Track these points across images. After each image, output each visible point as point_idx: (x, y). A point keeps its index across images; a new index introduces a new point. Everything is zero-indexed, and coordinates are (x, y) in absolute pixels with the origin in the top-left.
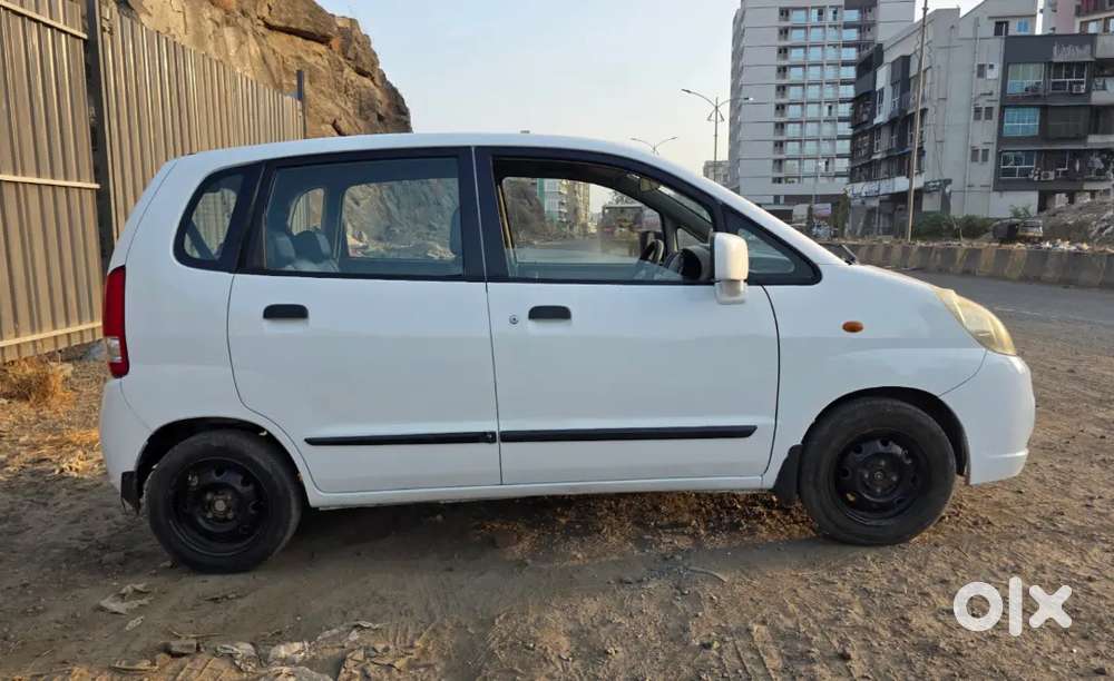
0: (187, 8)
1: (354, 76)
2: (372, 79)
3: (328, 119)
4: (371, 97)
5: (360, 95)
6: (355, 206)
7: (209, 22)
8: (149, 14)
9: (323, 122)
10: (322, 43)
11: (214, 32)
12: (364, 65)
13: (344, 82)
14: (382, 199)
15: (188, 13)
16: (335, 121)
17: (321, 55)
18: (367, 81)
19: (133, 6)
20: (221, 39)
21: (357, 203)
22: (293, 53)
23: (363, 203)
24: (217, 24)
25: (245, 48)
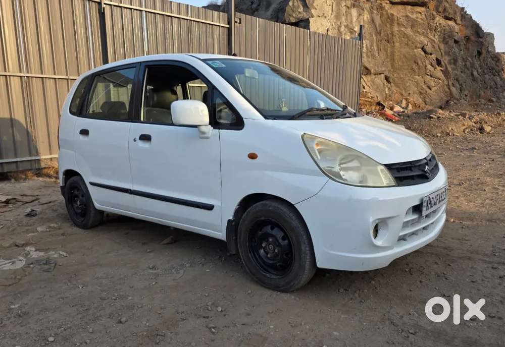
0: (334, 3)
1: (443, 21)
2: (455, 21)
3: (419, 45)
4: (452, 31)
5: (444, 31)
6: (428, 90)
7: (345, 7)
8: (316, 9)
9: (416, 47)
10: (423, 6)
11: (346, 12)
12: (449, 13)
13: (435, 25)
14: (448, 86)
15: (334, 5)
16: (423, 47)
17: (420, 13)
18: (451, 23)
19: (309, 7)
20: (349, 15)
21: (430, 89)
22: (404, 15)
23: (433, 89)
24: (348, 7)
25: (361, 17)
